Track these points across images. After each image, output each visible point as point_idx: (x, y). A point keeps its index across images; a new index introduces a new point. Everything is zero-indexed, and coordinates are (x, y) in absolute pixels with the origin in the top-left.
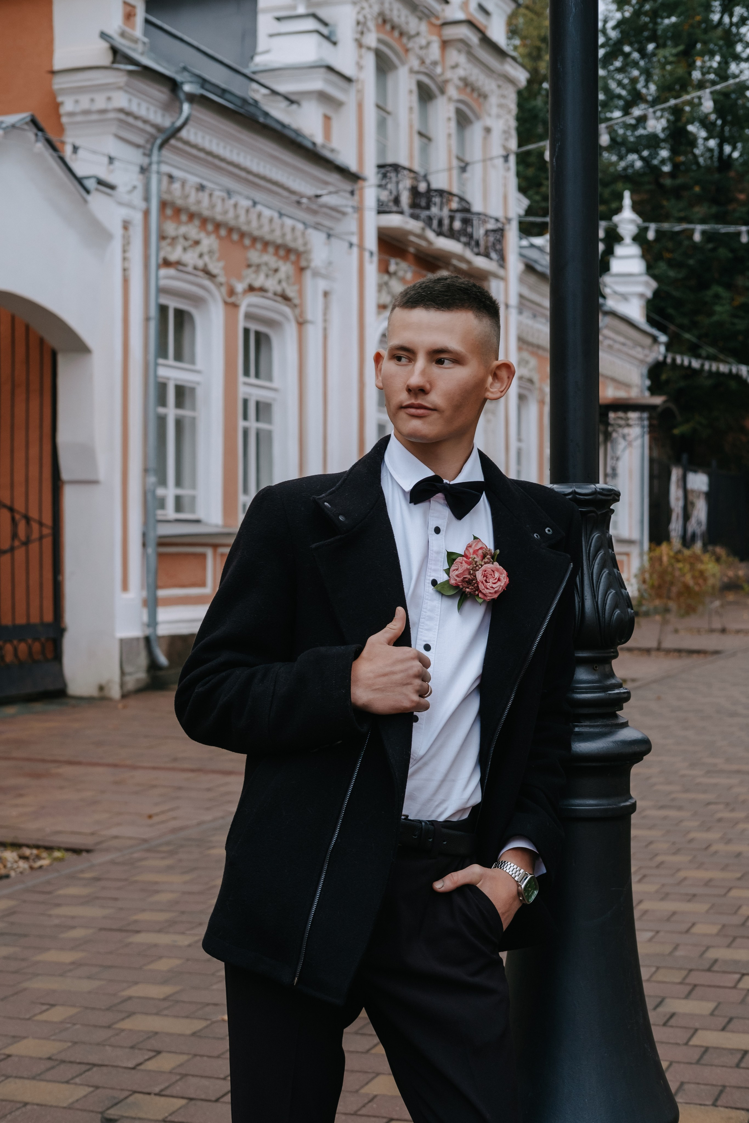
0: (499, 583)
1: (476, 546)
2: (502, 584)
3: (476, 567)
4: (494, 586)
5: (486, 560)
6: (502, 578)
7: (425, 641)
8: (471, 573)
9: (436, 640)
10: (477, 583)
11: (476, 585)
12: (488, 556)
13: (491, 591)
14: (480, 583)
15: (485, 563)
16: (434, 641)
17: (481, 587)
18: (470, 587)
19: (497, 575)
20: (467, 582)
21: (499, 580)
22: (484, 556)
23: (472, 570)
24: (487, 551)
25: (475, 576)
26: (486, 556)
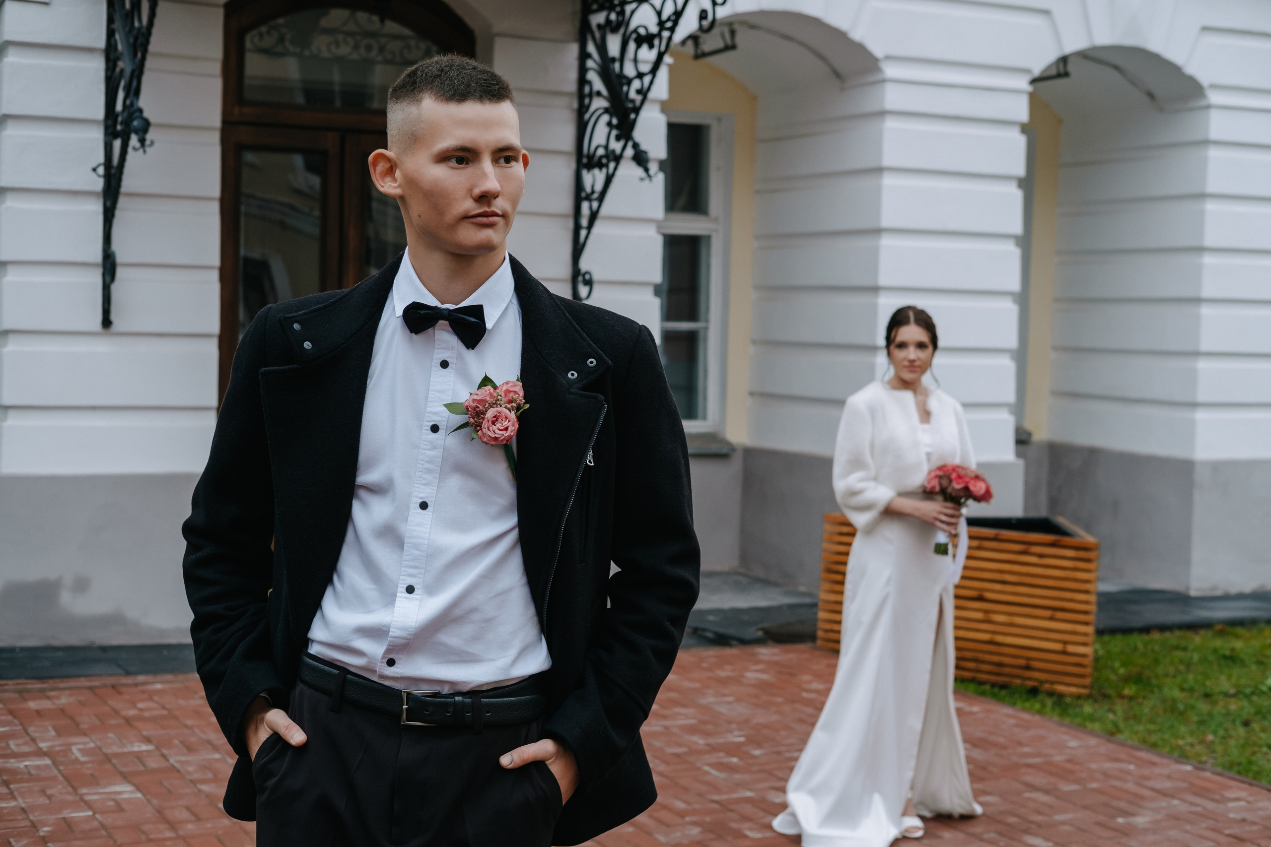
0: (503, 432)
1: (512, 386)
2: (506, 435)
3: (494, 404)
4: (497, 431)
5: (509, 406)
6: (510, 429)
7: (421, 498)
8: (486, 406)
9: (435, 496)
10: (483, 418)
11: (481, 420)
12: (514, 404)
13: (491, 435)
14: (486, 420)
15: (506, 407)
16: (433, 497)
17: (485, 425)
18: (476, 419)
19: (506, 423)
20: (477, 412)
21: (506, 429)
22: (510, 402)
23: (489, 404)
24: (518, 399)
25: (486, 411)
26: (512, 403)
